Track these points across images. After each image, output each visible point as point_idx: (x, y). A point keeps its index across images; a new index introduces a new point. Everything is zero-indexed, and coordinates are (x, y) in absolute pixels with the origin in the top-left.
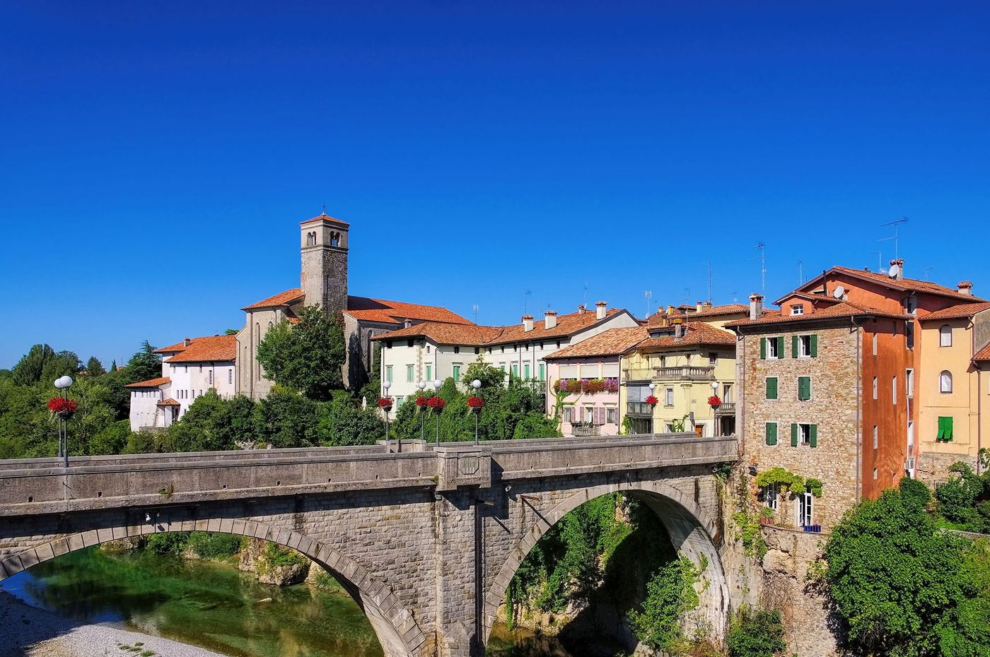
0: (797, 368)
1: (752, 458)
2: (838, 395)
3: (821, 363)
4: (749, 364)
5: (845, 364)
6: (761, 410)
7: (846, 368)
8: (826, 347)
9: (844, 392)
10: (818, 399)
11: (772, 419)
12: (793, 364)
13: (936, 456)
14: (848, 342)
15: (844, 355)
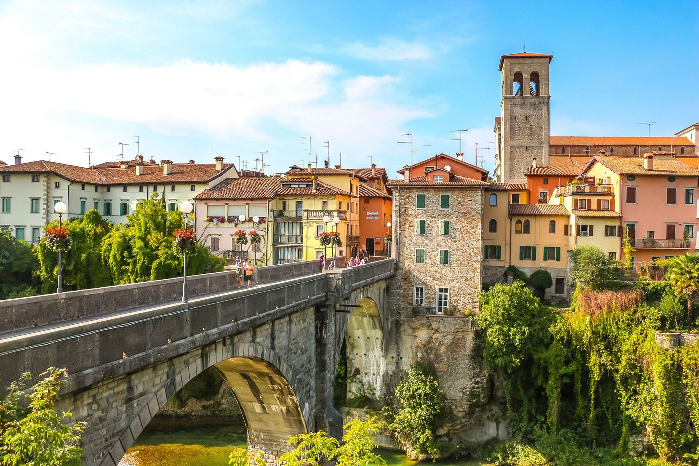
0: (439, 215)
1: (404, 272)
2: (468, 233)
3: (456, 213)
4: (403, 211)
5: (473, 214)
6: (412, 241)
7: (473, 216)
8: (460, 203)
9: (472, 231)
10: (454, 235)
11: (421, 246)
12: (436, 212)
13: (488, 267)
14: (474, 201)
15: (472, 208)
